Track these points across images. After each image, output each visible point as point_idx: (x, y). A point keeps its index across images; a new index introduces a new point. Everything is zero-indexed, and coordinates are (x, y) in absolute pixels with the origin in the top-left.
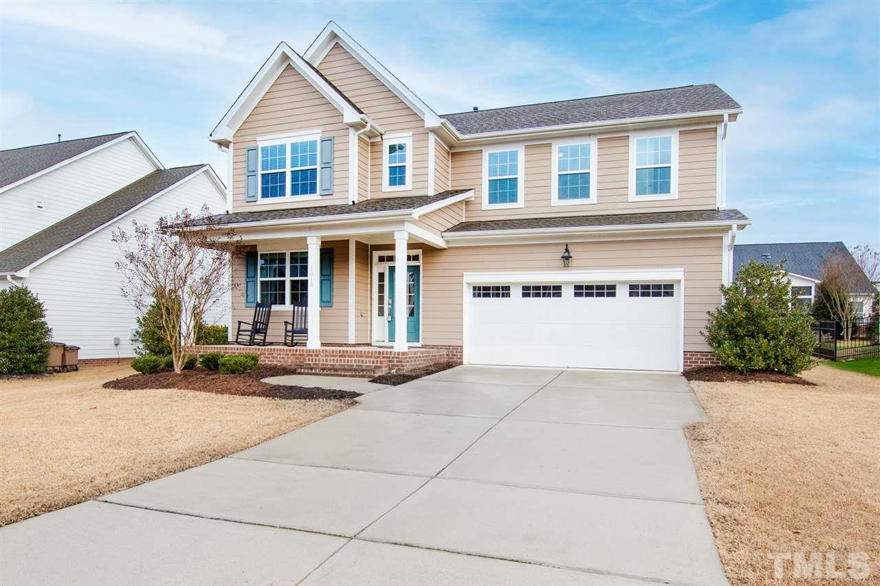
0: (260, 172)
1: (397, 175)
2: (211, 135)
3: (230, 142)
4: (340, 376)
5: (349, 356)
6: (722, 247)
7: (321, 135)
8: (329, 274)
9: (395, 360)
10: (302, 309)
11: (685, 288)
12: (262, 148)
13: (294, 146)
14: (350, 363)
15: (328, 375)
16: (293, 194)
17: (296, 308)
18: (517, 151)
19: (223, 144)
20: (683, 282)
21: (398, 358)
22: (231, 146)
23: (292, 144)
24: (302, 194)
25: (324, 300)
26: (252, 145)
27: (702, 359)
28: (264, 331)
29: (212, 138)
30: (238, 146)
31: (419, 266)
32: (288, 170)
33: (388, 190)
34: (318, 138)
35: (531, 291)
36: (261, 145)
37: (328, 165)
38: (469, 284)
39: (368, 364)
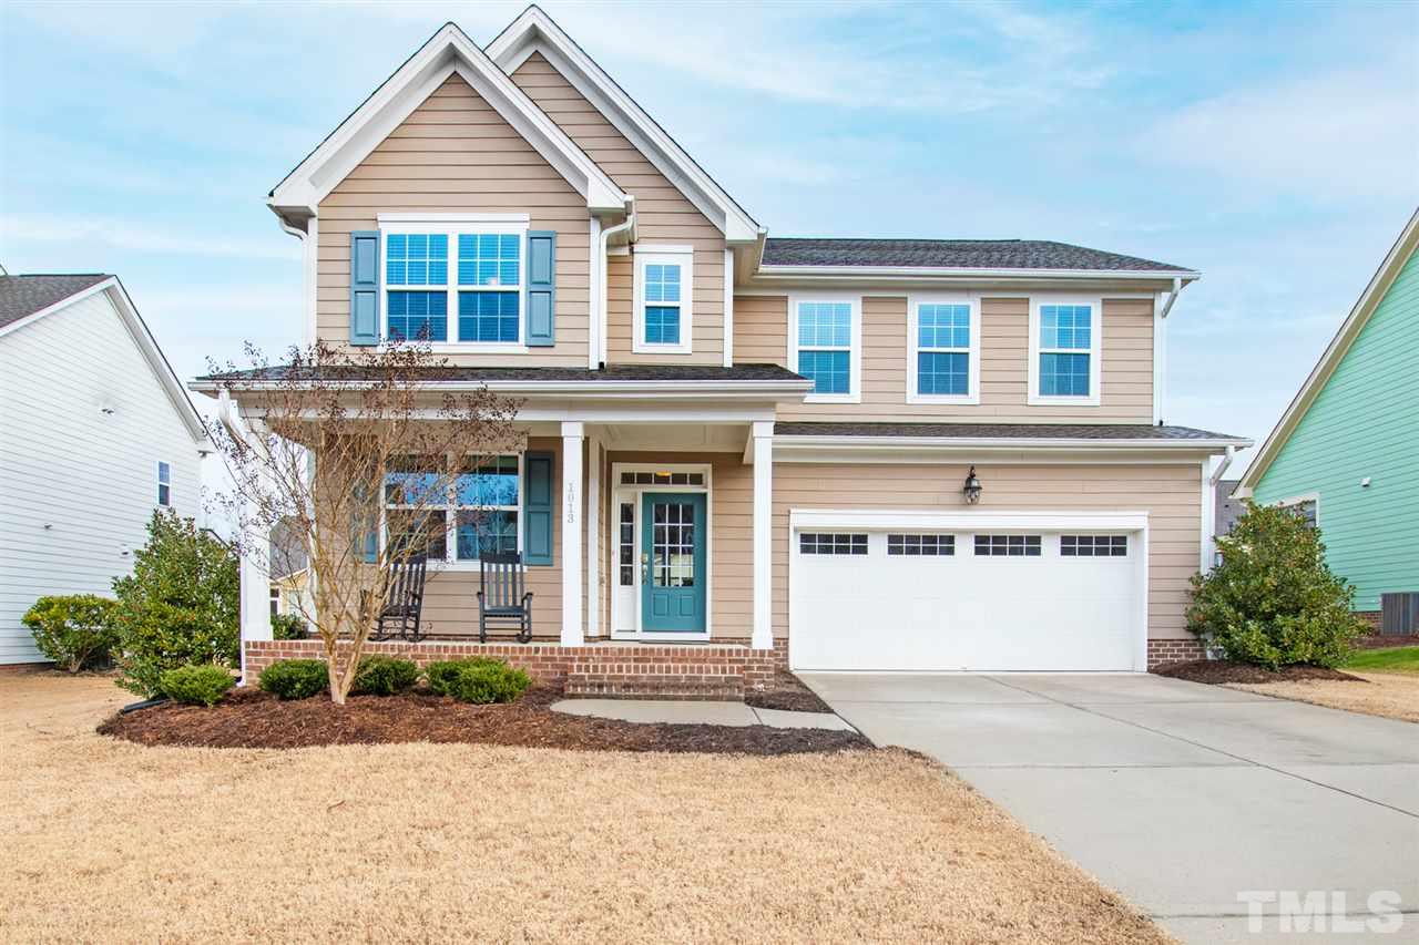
0: (384, 287)
1: (663, 322)
2: (271, 194)
3: (314, 216)
4: (666, 698)
5: (656, 660)
6: (1200, 480)
7: (527, 226)
8: (545, 501)
9: (755, 665)
10: (506, 569)
11: (1150, 542)
12: (390, 237)
13: (467, 243)
14: (672, 674)
15: (638, 698)
16: (462, 338)
17: (486, 565)
18: (850, 304)
19: (295, 219)
20: (1146, 535)
21: (762, 661)
22: (313, 225)
23: (461, 237)
24: (482, 339)
25: (533, 552)
26: (365, 228)
27: (1173, 651)
28: (412, 612)
29: (271, 201)
30: (329, 226)
31: (705, 495)
32: (453, 288)
33: (643, 349)
34: (521, 230)
35: (903, 544)
36: (386, 230)
37: (543, 286)
38: (796, 530)
39: (712, 675)
